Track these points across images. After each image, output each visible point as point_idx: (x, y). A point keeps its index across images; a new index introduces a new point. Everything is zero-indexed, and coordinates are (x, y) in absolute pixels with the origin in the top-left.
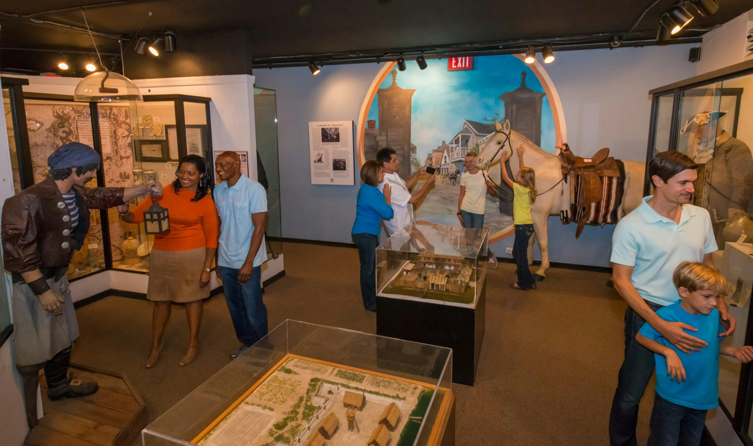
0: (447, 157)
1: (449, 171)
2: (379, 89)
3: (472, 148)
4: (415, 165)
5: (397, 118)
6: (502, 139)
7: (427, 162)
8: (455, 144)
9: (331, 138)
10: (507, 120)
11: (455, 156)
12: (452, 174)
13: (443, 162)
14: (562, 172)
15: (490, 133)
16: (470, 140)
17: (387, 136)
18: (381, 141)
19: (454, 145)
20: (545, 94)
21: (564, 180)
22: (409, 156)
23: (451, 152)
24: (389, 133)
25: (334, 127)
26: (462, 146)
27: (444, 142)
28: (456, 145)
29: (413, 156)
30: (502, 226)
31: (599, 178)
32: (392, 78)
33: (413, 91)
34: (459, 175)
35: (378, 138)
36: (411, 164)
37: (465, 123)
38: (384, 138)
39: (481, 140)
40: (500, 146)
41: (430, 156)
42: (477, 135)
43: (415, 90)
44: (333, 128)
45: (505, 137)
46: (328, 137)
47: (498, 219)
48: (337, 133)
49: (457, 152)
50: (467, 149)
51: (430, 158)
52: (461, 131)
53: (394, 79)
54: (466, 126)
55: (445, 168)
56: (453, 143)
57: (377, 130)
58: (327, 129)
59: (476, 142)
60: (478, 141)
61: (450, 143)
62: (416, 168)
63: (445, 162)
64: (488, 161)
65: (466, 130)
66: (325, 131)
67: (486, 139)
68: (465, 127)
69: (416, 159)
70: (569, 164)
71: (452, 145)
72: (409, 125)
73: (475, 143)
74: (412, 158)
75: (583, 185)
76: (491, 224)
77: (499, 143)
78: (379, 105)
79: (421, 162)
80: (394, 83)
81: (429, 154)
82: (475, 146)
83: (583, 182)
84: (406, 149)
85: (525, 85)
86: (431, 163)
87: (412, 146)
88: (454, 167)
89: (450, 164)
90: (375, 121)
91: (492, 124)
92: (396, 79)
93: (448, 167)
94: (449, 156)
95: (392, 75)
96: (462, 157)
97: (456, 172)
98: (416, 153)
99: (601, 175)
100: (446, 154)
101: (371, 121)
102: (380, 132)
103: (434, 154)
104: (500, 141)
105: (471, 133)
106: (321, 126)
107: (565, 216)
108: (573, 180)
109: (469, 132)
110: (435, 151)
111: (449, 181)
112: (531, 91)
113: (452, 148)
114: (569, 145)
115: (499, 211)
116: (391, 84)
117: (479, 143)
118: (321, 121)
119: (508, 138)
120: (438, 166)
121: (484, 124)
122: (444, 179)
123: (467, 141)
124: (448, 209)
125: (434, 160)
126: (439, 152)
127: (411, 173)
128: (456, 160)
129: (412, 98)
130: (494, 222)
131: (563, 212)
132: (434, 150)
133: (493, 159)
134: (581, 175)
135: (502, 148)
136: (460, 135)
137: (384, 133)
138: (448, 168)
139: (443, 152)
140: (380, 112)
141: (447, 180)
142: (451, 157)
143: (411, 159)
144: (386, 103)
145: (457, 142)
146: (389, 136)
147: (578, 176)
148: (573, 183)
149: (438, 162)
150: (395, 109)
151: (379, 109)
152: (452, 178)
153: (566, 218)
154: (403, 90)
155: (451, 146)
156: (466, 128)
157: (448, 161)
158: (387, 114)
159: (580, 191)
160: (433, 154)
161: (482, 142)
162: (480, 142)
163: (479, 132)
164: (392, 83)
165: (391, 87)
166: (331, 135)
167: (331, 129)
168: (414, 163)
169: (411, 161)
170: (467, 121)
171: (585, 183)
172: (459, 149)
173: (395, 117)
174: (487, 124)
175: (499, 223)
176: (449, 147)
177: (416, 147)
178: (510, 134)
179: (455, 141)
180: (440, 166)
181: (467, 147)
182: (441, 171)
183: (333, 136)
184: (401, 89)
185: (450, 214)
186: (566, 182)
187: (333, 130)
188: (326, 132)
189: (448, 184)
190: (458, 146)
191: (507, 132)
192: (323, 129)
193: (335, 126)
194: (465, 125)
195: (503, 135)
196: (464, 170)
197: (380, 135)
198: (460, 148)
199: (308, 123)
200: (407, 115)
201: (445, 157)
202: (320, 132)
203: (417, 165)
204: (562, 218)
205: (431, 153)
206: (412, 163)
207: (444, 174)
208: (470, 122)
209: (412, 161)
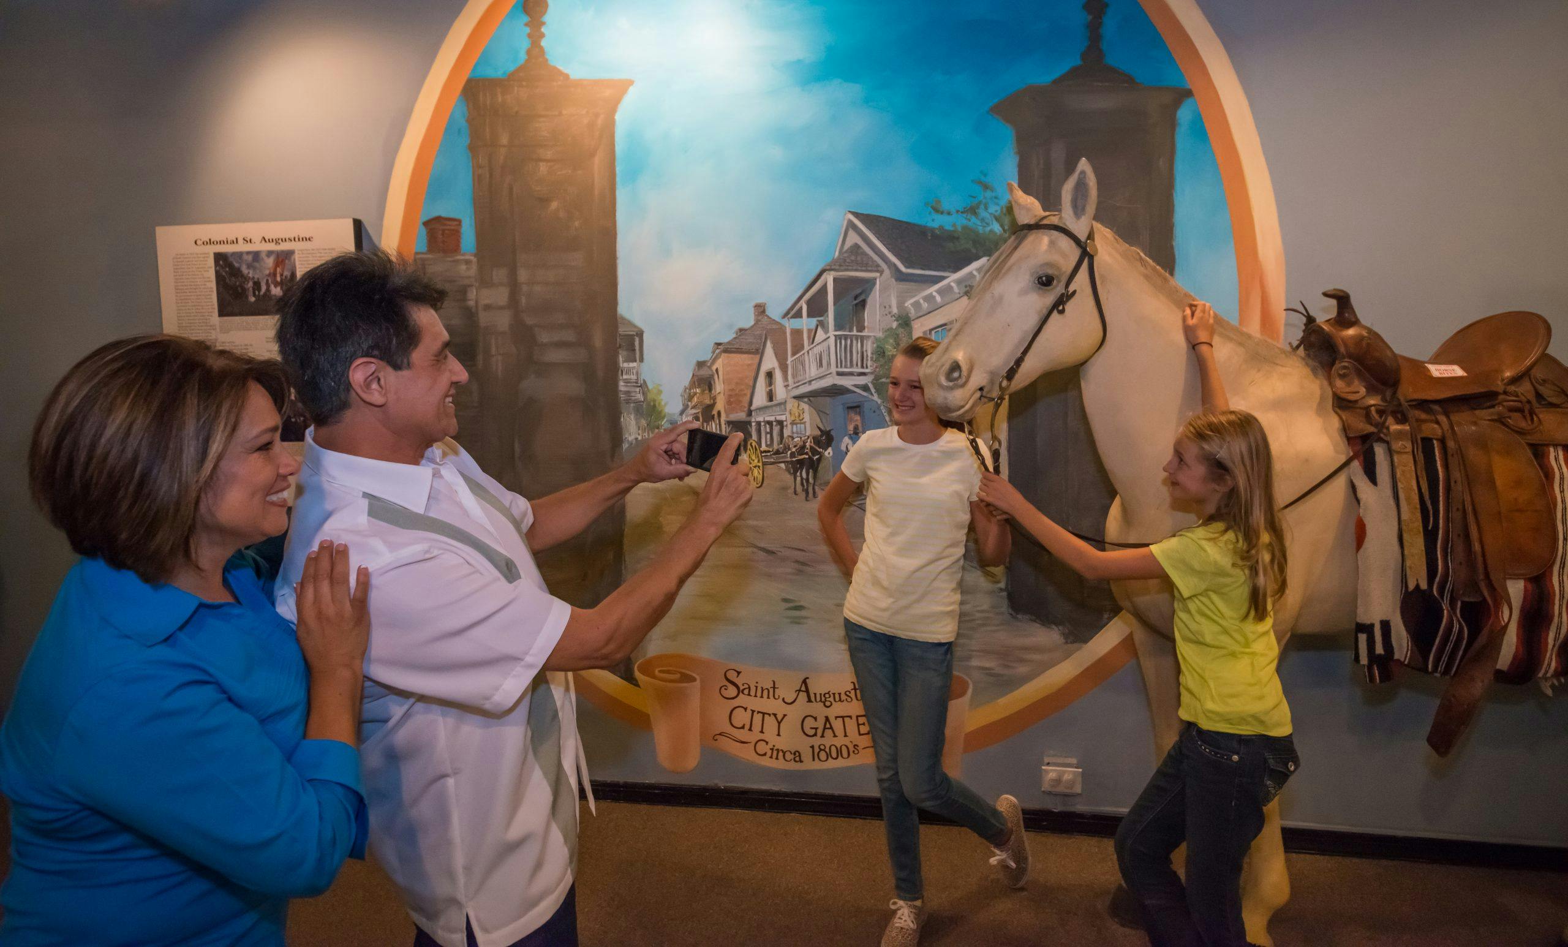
0: (778, 376)
1: (787, 432)
2: (469, 81)
3: (880, 335)
4: (639, 411)
5: (554, 205)
6: (1056, 258)
7: (690, 398)
8: (810, 315)
9: (258, 298)
10: (1084, 164)
11: (813, 371)
12: (802, 449)
13: (760, 399)
14: (1345, 429)
15: (956, 269)
16: (875, 299)
17: (514, 287)
18: (488, 307)
19: (806, 323)
20: (1189, 93)
21: (1356, 465)
22: (614, 371)
23: (794, 354)
24: (523, 275)
25: (272, 247)
26: (839, 326)
27: (760, 309)
28: (813, 322)
29: (629, 371)
30: (1022, 669)
31: (1529, 453)
32: (527, 30)
33: (622, 87)
34: (829, 453)
35: (472, 294)
36: (623, 407)
37: (851, 225)
38: (499, 296)
39: (919, 297)
40: (1050, 298)
41: (704, 372)
42: (901, 277)
43: (631, 83)
44: (270, 253)
45: (1074, 254)
46: (244, 290)
47: (1005, 637)
48: (287, 273)
49: (817, 350)
50: (862, 338)
51: (703, 381)
52: (834, 262)
53: (536, 37)
54: (853, 238)
55: (770, 423)
56: (798, 315)
57: (468, 262)
58: (239, 255)
59: (900, 305)
60: (908, 304)
61: (784, 317)
62: (643, 422)
63: (771, 396)
64: (993, 374)
65: (853, 257)
66: (231, 266)
67: (939, 292)
68: (849, 244)
69: (643, 386)
70: (1371, 390)
71: (795, 324)
72: (609, 235)
73: (895, 310)
74: (627, 381)
75: (1458, 488)
76: (975, 663)
77: (1045, 282)
78: (472, 149)
79: (663, 399)
80: (536, 51)
81: (701, 364)
82: (895, 325)
83: (1456, 475)
84: (598, 342)
85: (1100, 55)
86: (708, 402)
87: (622, 330)
88: (807, 417)
89: (792, 405)
90: (459, 222)
91: (965, 228)
92: (543, 35)
93: (783, 418)
94: (784, 368)
95: (525, 19)
96: (839, 374)
97: (816, 440)
98: (642, 360)
99: (1534, 439)
100: (770, 361)
101: (438, 219)
102: (481, 268)
103: (719, 364)
104: (1050, 272)
105: (877, 269)
106: (210, 242)
107: (1379, 649)
108: (1406, 465)
109: (866, 264)
110: (726, 351)
111: (789, 478)
112: (1128, 81)
113: (796, 333)
114: (1354, 301)
115: (1005, 607)
116: (523, 57)
117: (912, 313)
118: (216, 222)
119: (1086, 255)
120: (741, 416)
121: (932, 230)
122: (770, 469)
123: (863, 304)
124: (785, 600)
125: (719, 387)
126: (739, 351)
127: (625, 446)
128: (816, 386)
129: (618, 117)
130: (986, 652)
131: (1368, 629)
132: (718, 344)
133: (1019, 362)
134: (1443, 441)
135: (1059, 305)
136: (829, 279)
137: (500, 274)
138: (780, 423)
139: (760, 352)
140: (478, 179)
141: (780, 473)
142: (794, 376)
143: (622, 386)
144: (504, 140)
145: (817, 307)
146: (525, 288)
147: (1427, 443)
148: (1409, 484)
149: (740, 396)
150: (543, 168)
151: (476, 167)
152: (801, 463)
153: (1384, 662)
154: (579, 83)
155: (790, 325)
156: (856, 247)
157: (780, 393)
158: (511, 189)
159: (1447, 520)
160: (714, 361)
161: (925, 305)
162: (917, 305)
163: (909, 264)
164: (528, 52)
165: (521, 69)
166: (257, 285)
167: (256, 255)
168: (637, 402)
169: (622, 396)
170: (857, 215)
171: (1469, 482)
172: (827, 338)
173: (544, 201)
174: (941, 228)
175: (1006, 655)
176: (782, 330)
177: (640, 334)
178: (1091, 236)
179: (808, 303)
180: (750, 413)
181: (861, 328)
182: (754, 436)
183: (268, 290)
184: (567, 76)
185: (797, 621)
186: (1370, 473)
187: (270, 262)
188: (236, 272)
189: (785, 488)
190: (822, 324)
191: (1080, 228)
192: (220, 258)
193: (277, 242)
194: (851, 233)
195: (1065, 242)
196: (851, 428)
197: (485, 282)
198: (832, 333)
199: (155, 230)
200: (596, 192)
201: (770, 375)
202: (210, 273)
203: (650, 411)
204: (1364, 660)
205: (707, 356)
206: (628, 402)
207: (764, 447)
208: (871, 220)
209: (628, 393)
